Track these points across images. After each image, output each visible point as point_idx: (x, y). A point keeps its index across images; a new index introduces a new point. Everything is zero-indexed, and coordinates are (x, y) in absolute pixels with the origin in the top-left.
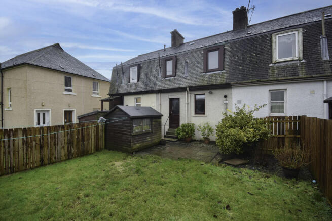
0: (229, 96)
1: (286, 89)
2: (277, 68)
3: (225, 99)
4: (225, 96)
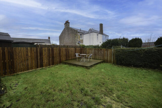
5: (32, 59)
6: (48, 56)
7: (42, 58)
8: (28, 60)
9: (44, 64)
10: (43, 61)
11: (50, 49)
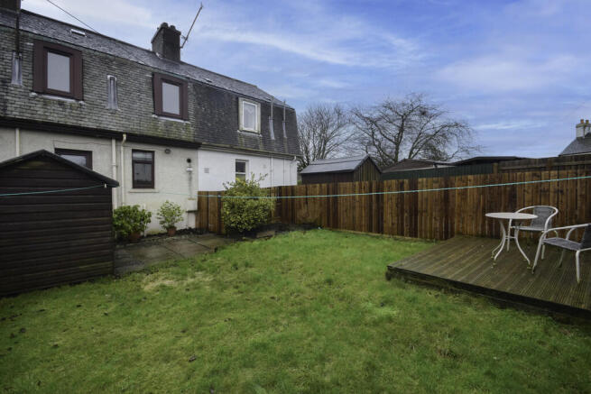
0: (193, 161)
1: (248, 161)
2: (244, 136)
3: (188, 164)
4: (189, 161)
5: (361, 207)
6: (397, 206)
7: (383, 208)
8: (354, 208)
9: (385, 225)
10: (382, 216)
11: (403, 183)
